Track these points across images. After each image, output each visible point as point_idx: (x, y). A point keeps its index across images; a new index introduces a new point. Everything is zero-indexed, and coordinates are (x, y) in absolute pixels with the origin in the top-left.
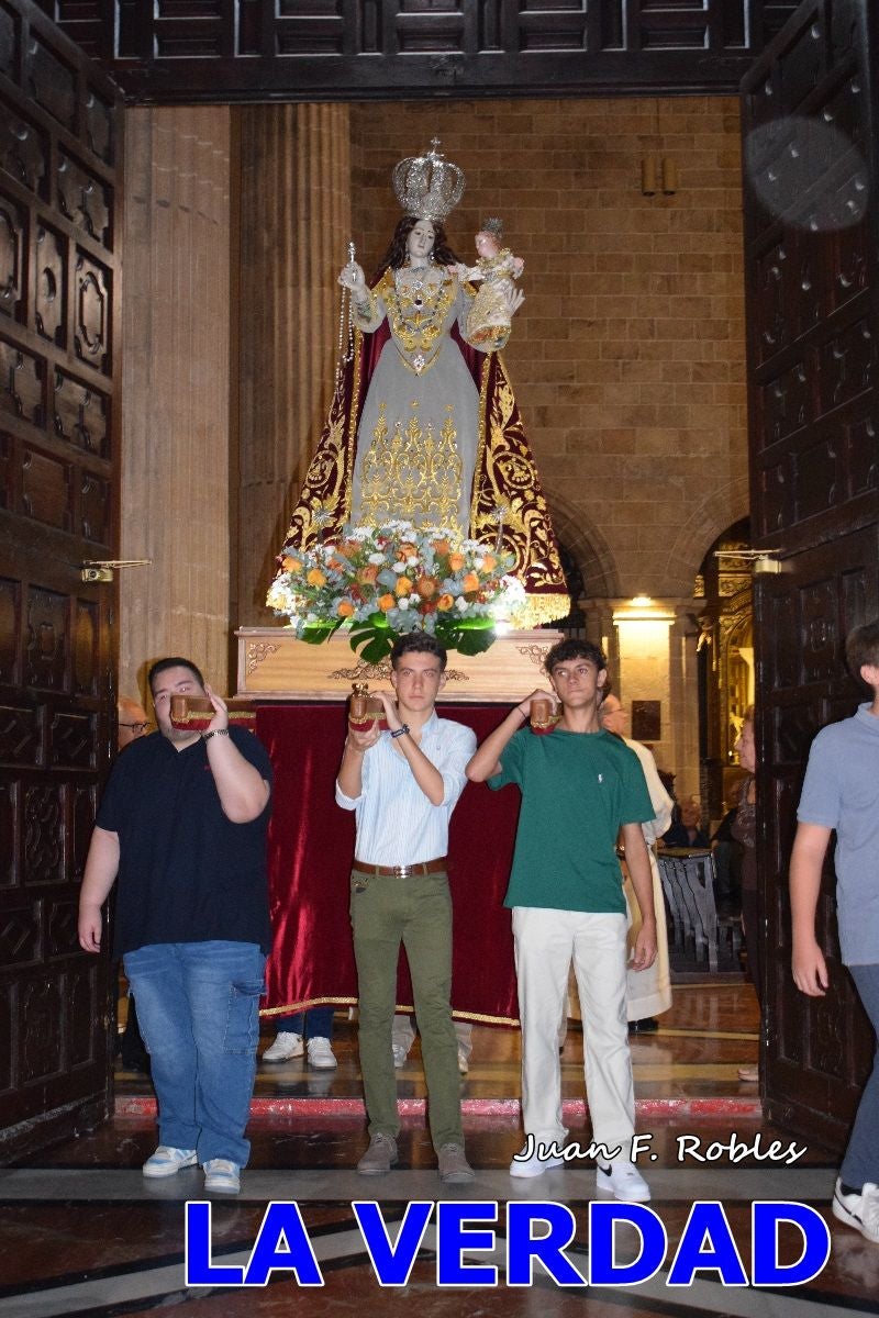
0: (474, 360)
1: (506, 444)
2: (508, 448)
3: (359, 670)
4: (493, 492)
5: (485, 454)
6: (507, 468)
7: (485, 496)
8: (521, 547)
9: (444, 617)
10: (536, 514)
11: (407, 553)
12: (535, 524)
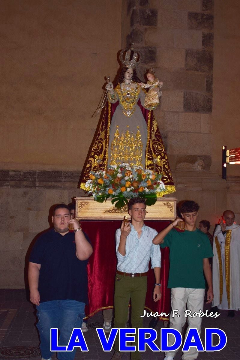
0: (145, 112)
1: (156, 139)
2: (156, 140)
3: (114, 210)
4: (152, 154)
5: (150, 141)
6: (156, 146)
7: (150, 155)
8: (161, 171)
9: (140, 194)
10: (165, 160)
11: (129, 173)
12: (164, 163)
